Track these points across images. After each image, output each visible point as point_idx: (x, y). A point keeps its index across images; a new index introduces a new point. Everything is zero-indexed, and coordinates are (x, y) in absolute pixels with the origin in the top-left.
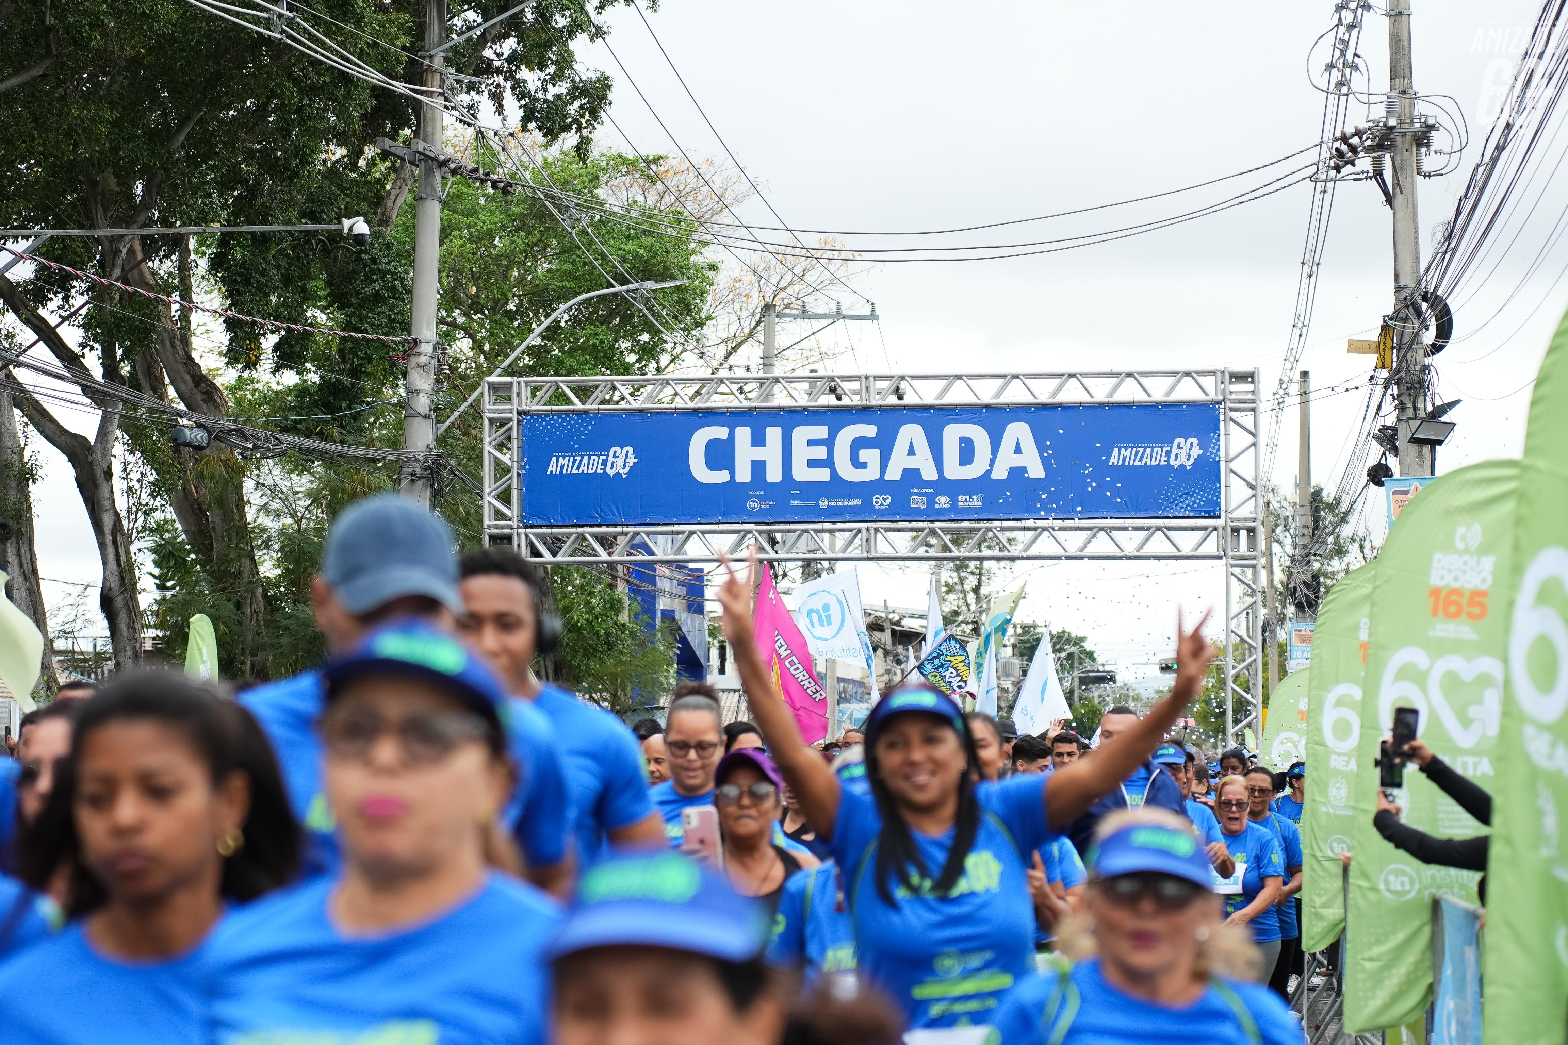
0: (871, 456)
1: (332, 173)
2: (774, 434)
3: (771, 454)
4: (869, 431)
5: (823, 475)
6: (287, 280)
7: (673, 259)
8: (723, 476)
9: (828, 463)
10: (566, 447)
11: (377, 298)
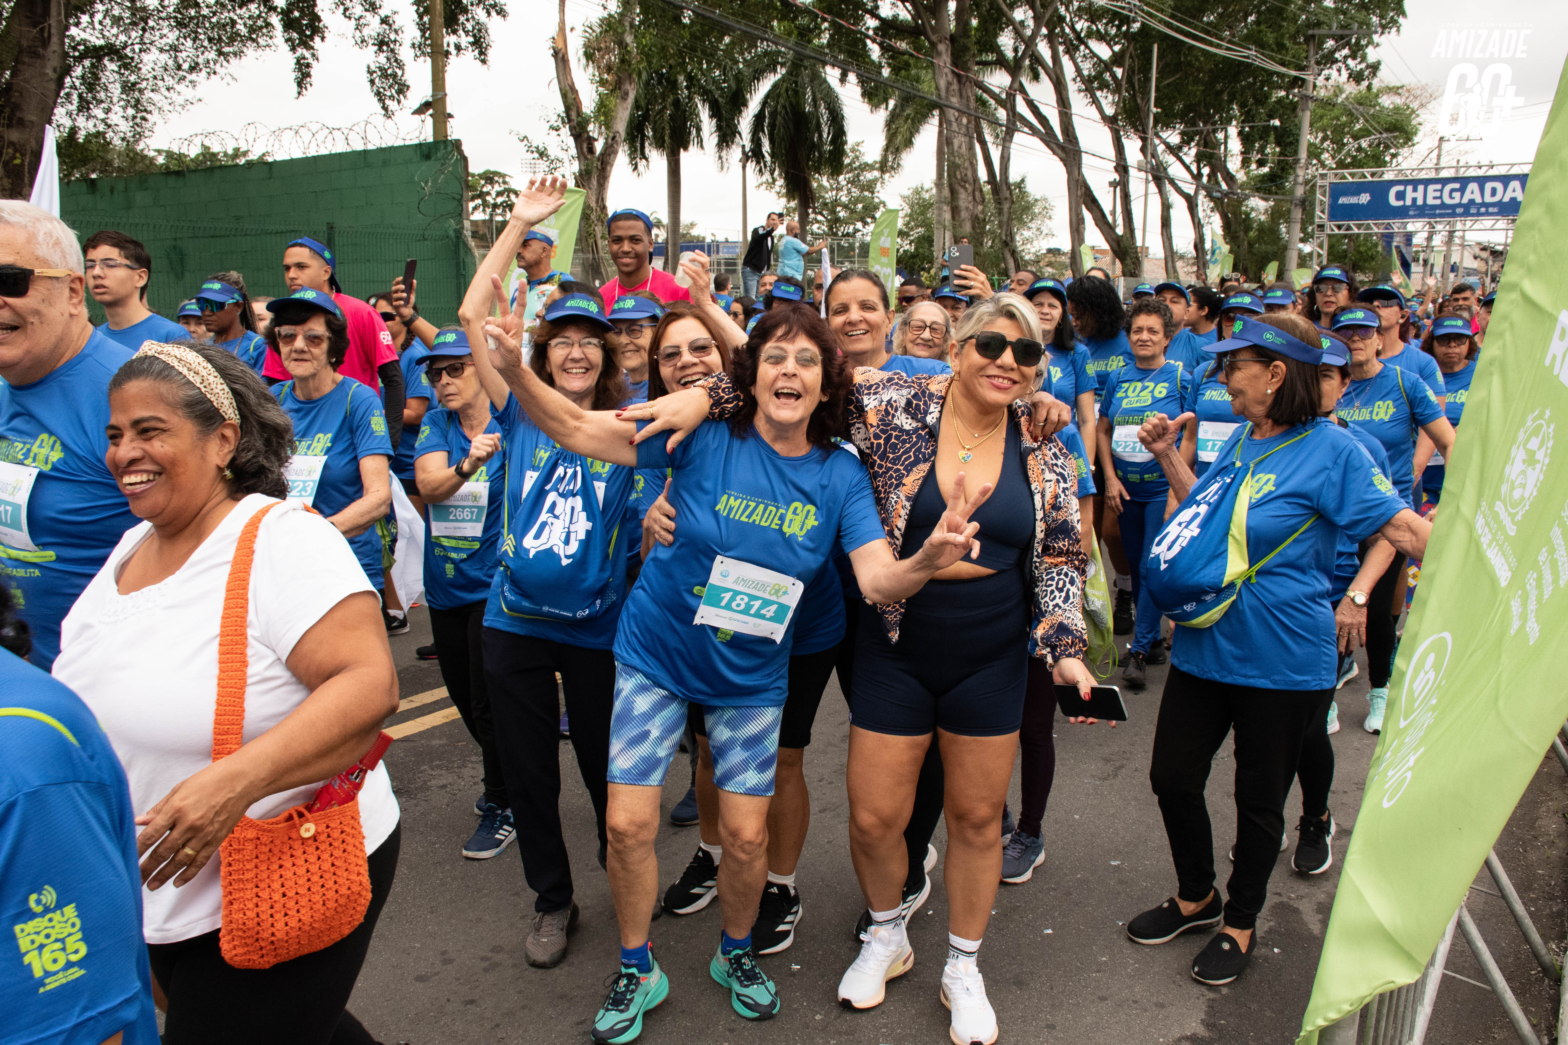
0: (1457, 195)
1: (1280, 100)
2: (1421, 188)
3: (1419, 195)
4: (1457, 186)
5: (1438, 202)
6: (1261, 138)
7: (1404, 123)
8: (1401, 203)
9: (1441, 197)
10: (1345, 194)
11: (1291, 143)
